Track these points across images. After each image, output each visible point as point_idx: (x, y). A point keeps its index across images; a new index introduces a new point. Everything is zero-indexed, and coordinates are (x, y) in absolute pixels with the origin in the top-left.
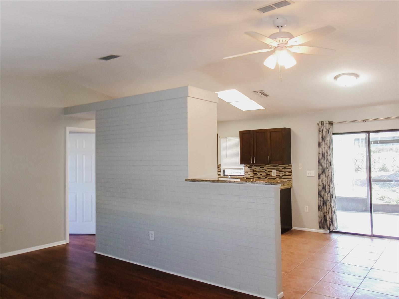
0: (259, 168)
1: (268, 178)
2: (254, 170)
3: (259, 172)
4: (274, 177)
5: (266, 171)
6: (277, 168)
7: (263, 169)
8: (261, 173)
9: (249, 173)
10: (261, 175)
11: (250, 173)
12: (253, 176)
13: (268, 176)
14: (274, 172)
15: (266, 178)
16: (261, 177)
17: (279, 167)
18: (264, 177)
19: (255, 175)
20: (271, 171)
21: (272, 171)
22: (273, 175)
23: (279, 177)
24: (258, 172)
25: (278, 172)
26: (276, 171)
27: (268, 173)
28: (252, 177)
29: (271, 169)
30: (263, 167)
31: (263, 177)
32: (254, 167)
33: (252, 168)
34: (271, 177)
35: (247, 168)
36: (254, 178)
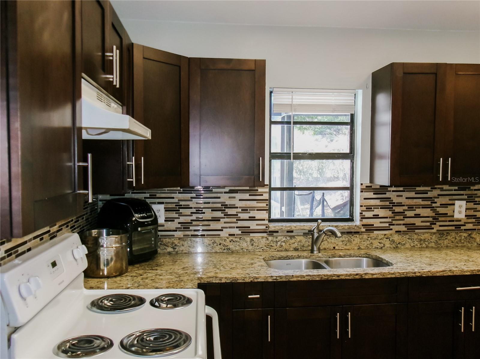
0: (412, 194)
1: (440, 226)
2: (396, 200)
3: (411, 208)
4: (460, 221)
5: (434, 205)
6: (469, 192)
7: (424, 199)
8: (418, 211)
9: (377, 212)
10: (417, 216)
11: (381, 213)
12: (390, 220)
13: (440, 219)
14: (460, 207)
15: (433, 226)
16: (418, 222)
17: (476, 192)
18: (428, 224)
19: (397, 218)
20: (451, 202)
21: (454, 204)
22: (457, 216)
23: (474, 220)
24: (406, 208)
25: (471, 205)
26: (465, 202)
27: (442, 210)
28: (387, 225)
29: (451, 197)
30: (426, 192)
31: (422, 222)
32: (393, 191)
33: (388, 195)
34: (449, 221)
35: (371, 195)
36: (391, 227)
